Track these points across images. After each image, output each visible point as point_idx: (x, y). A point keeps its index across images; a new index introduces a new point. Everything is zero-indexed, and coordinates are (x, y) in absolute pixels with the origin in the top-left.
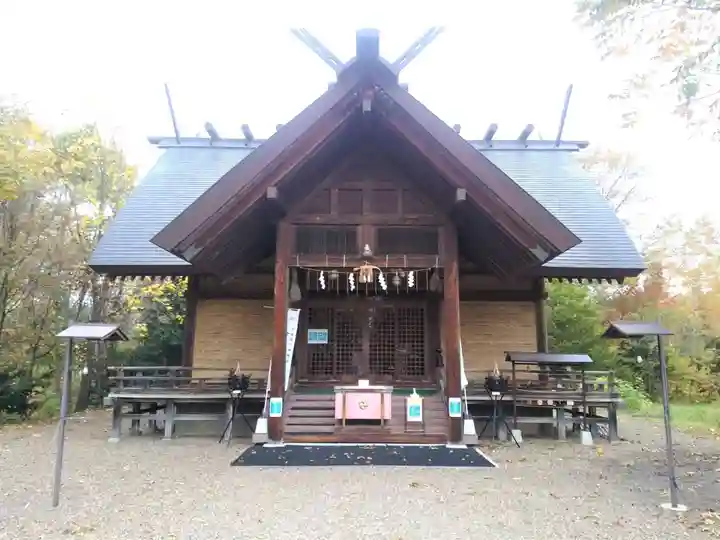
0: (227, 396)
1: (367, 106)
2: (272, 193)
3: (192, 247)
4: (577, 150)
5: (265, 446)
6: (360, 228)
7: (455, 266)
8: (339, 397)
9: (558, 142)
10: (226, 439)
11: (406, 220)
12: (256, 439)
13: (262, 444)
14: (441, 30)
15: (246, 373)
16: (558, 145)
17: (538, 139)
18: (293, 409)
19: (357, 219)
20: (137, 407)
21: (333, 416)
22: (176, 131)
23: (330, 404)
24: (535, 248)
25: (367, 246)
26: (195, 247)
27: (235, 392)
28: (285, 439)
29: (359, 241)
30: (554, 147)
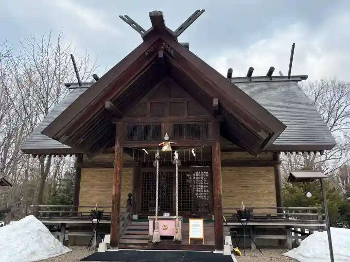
1: (161, 55)
2: (108, 105)
3: (64, 136)
4: (301, 81)
6: (163, 124)
7: (218, 144)
8: (151, 223)
9: (289, 76)
11: (190, 118)
15: (101, 210)
16: (289, 78)
17: (279, 75)
18: (128, 230)
19: (162, 119)
21: (148, 234)
24: (260, 131)
25: (166, 134)
26: (66, 136)
27: (94, 220)
28: (119, 247)
29: (163, 131)
30: (287, 79)
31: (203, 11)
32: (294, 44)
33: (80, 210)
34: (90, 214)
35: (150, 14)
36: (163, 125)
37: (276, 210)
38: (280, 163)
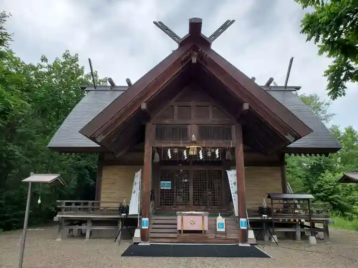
0: (119, 217)
1: (194, 60)
2: (144, 106)
4: (296, 91)
5: (139, 244)
7: (241, 146)
8: (179, 218)
9: (286, 87)
10: (118, 239)
11: (214, 122)
12: (134, 240)
18: (154, 224)
19: (188, 122)
21: (176, 228)
23: (174, 222)
24: (288, 135)
25: (193, 135)
26: (103, 135)
27: (123, 214)
28: (150, 241)
29: (189, 133)
30: (284, 89)
31: (233, 21)
32: (293, 58)
33: (102, 205)
34: (118, 209)
35: (190, 20)
36: (189, 127)
38: (286, 163)
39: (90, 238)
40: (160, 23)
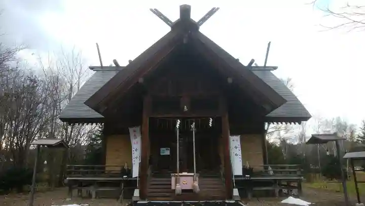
0: (121, 179)
1: (185, 41)
2: (141, 80)
4: (273, 70)
5: (138, 202)
6: (182, 99)
7: (226, 115)
8: (173, 179)
9: (265, 67)
10: (120, 199)
12: (134, 199)
13: (137, 201)
14: (218, 9)
19: (181, 94)
20: (81, 184)
21: (171, 188)
22: (101, 64)
23: (169, 183)
24: (265, 105)
25: (185, 106)
28: (148, 199)
29: (182, 104)
30: (263, 69)
32: (270, 42)
33: (107, 169)
37: (263, 168)
39: (96, 198)
40: (156, 10)
